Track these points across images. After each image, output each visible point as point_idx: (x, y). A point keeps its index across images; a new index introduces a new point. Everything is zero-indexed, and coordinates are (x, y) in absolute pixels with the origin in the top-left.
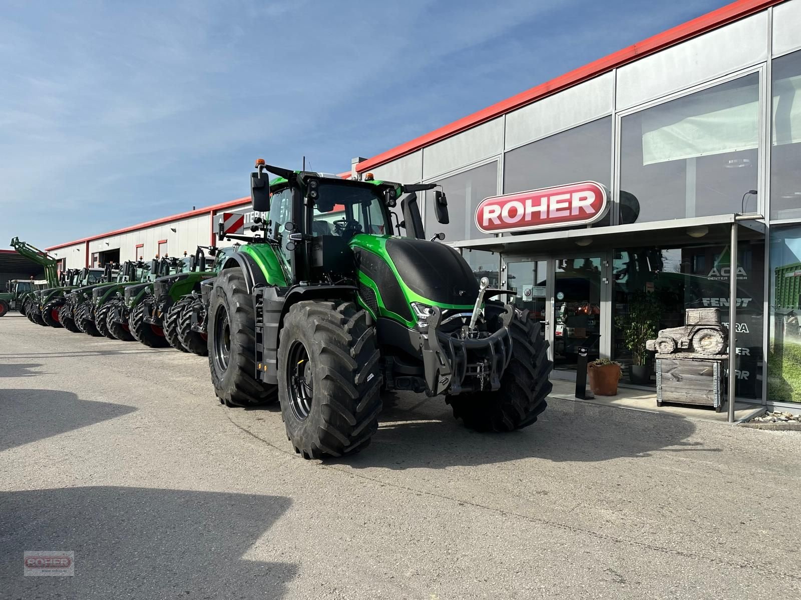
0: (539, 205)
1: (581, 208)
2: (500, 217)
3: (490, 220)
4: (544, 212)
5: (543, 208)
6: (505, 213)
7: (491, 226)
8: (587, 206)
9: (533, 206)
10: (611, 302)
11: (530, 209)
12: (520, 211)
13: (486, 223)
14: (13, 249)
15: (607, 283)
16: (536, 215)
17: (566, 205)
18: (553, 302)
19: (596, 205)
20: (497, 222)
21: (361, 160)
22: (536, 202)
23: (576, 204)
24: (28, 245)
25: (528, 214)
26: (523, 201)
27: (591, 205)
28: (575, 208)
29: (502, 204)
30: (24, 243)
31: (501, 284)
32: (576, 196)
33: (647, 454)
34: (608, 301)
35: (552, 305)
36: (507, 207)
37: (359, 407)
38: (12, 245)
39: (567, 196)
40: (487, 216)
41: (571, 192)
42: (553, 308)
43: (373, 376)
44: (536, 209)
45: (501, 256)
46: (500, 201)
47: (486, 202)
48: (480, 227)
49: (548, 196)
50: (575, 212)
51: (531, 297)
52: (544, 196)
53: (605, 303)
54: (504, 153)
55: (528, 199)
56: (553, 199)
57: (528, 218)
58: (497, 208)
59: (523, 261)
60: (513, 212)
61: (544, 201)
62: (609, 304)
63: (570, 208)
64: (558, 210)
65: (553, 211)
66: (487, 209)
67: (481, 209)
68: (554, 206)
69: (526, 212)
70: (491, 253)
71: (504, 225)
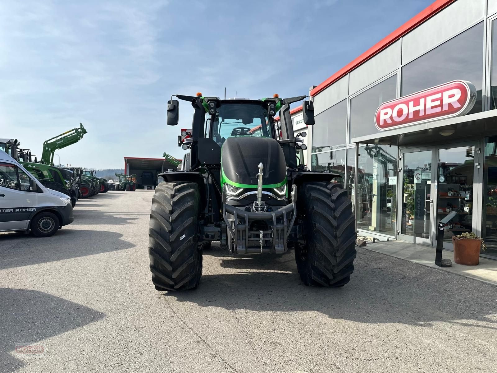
0: (419, 105)
1: (450, 105)
2: (391, 118)
3: (385, 120)
4: (422, 110)
5: (421, 107)
6: (395, 114)
7: (386, 125)
8: (454, 102)
9: (414, 106)
10: (482, 184)
11: (412, 109)
12: (405, 112)
13: (382, 123)
14: (164, 158)
15: (479, 167)
16: (416, 113)
17: (438, 103)
18: (436, 184)
19: (462, 101)
20: (389, 121)
21: (314, 87)
22: (417, 103)
23: (446, 101)
24: (170, 156)
25: (411, 113)
26: (407, 103)
27: (457, 101)
28: (446, 104)
29: (392, 107)
30: (168, 155)
31: (399, 171)
32: (446, 94)
33: (429, 324)
34: (480, 183)
35: (435, 187)
36: (396, 109)
37: (173, 258)
38: (163, 156)
39: (439, 96)
40: (382, 117)
41: (442, 92)
42: (436, 189)
43: (185, 236)
44: (416, 108)
45: (399, 148)
46: (391, 105)
47: (382, 107)
48: (378, 126)
49: (425, 97)
50: (445, 108)
51: (421, 180)
52: (422, 97)
53: (477, 184)
54: (401, 67)
55: (411, 101)
56: (429, 99)
57: (411, 116)
58: (389, 110)
59: (414, 151)
60: (400, 113)
61: (422, 101)
62: (481, 185)
63: (441, 105)
64: (432, 107)
65: (429, 109)
66: (382, 112)
67: (378, 113)
68: (429, 105)
69: (409, 112)
70: (389, 146)
71: (394, 123)
